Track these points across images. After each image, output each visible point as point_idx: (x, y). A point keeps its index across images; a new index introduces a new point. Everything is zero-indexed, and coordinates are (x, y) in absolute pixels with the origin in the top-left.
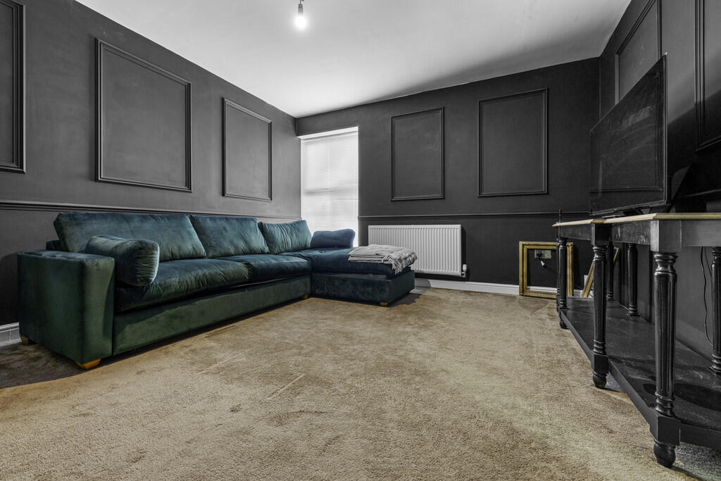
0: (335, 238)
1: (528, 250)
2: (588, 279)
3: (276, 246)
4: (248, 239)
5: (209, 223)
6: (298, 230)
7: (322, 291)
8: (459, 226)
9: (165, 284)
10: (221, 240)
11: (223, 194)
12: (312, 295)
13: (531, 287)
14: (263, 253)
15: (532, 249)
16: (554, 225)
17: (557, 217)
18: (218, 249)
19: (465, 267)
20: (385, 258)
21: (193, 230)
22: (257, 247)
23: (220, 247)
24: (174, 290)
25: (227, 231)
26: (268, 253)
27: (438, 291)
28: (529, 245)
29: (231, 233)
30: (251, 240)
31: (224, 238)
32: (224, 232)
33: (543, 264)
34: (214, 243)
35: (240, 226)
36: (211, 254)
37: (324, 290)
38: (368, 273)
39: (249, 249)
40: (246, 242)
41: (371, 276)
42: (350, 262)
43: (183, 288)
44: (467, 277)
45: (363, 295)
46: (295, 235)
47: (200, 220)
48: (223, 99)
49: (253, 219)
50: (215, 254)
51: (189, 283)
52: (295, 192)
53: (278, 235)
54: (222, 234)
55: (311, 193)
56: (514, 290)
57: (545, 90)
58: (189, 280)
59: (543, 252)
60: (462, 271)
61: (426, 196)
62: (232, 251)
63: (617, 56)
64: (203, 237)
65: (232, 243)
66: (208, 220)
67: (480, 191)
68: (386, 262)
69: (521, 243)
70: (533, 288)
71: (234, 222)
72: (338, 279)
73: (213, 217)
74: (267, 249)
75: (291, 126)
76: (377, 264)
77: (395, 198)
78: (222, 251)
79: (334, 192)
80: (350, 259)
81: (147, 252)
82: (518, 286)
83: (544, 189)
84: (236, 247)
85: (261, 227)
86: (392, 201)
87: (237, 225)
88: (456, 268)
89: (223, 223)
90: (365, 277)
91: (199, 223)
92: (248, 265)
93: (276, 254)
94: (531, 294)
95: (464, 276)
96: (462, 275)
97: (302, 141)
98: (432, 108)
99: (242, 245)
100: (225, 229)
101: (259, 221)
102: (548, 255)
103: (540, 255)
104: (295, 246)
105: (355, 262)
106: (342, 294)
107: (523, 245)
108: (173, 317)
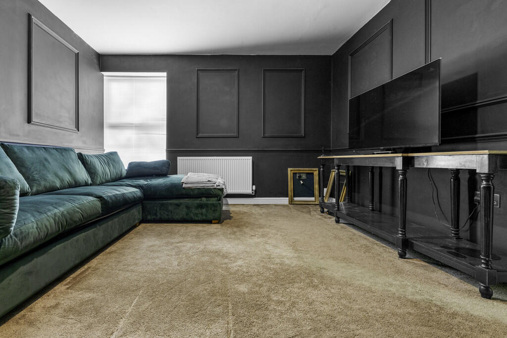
0: (155, 168)
1: (293, 173)
2: (327, 191)
3: (97, 177)
4: (72, 171)
5: (27, 154)
6: (114, 161)
7: (154, 217)
8: (251, 158)
9: (22, 233)
10: (44, 172)
11: (29, 121)
12: (144, 221)
13: (295, 198)
14: (86, 184)
15: (296, 173)
16: (319, 157)
17: (320, 152)
18: (43, 183)
19: (254, 187)
20: (217, 184)
21: (10, 161)
22: (81, 178)
23: (45, 180)
24: (32, 239)
25: (49, 162)
26: (91, 185)
27: (237, 206)
28: (294, 170)
29: (53, 165)
30: (76, 171)
31: (48, 171)
32: (46, 163)
33: (302, 182)
34: (36, 176)
35: (62, 158)
36: (35, 189)
37: (157, 216)
38: (201, 197)
39: (75, 181)
40: (71, 174)
41: (204, 199)
42: (184, 188)
43: (42, 234)
44: (256, 194)
45: (197, 216)
46: (111, 165)
47: (16, 150)
48: (29, 16)
49: (71, 150)
50: (40, 189)
51: (49, 227)
52: (99, 125)
53: (98, 166)
54: (44, 165)
55: (114, 127)
56: (285, 201)
57: (303, 70)
58: (47, 224)
59: (301, 175)
60: (252, 190)
61: (225, 135)
62: (58, 184)
63: (350, 57)
64: (23, 170)
65: (57, 175)
66: (26, 150)
67: (264, 133)
68: (219, 187)
69: (289, 169)
70: (296, 199)
71: (54, 152)
72: (171, 204)
73: (30, 148)
74: (90, 181)
75: (95, 61)
76: (211, 189)
77: (200, 135)
78: (48, 185)
79: (140, 127)
80: (184, 186)
81: (8, 193)
82: (288, 198)
83: (303, 134)
84: (62, 180)
85: (81, 157)
86: (197, 137)
87: (58, 157)
88: (249, 189)
89: (43, 154)
90: (198, 201)
91: (15, 153)
92: (100, 198)
93: (99, 185)
94: (296, 203)
95: (253, 194)
96: (253, 193)
97: (105, 78)
98: (229, 68)
99: (67, 178)
100: (46, 160)
101: (77, 151)
102: (304, 177)
103: (300, 177)
104: (113, 177)
105: (189, 188)
106: (177, 217)
107: (291, 170)
108: (30, 273)
